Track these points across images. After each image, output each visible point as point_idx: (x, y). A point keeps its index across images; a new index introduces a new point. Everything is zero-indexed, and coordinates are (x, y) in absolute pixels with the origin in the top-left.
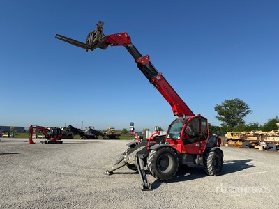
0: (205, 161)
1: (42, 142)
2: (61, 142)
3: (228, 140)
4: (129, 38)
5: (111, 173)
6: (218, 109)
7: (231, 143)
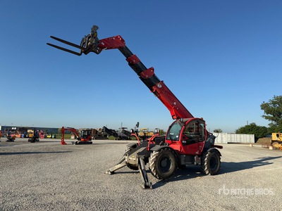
0: (203, 162)
1: (73, 143)
2: (91, 143)
3: (273, 141)
4: (123, 41)
5: (113, 173)
6: (264, 107)
7: (277, 145)
